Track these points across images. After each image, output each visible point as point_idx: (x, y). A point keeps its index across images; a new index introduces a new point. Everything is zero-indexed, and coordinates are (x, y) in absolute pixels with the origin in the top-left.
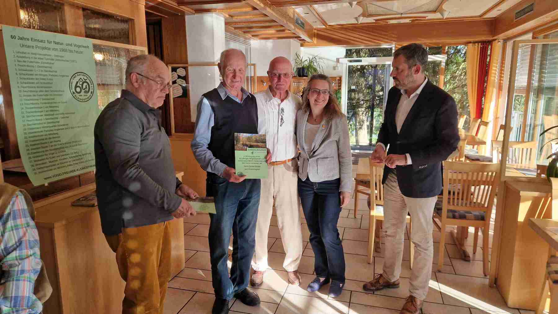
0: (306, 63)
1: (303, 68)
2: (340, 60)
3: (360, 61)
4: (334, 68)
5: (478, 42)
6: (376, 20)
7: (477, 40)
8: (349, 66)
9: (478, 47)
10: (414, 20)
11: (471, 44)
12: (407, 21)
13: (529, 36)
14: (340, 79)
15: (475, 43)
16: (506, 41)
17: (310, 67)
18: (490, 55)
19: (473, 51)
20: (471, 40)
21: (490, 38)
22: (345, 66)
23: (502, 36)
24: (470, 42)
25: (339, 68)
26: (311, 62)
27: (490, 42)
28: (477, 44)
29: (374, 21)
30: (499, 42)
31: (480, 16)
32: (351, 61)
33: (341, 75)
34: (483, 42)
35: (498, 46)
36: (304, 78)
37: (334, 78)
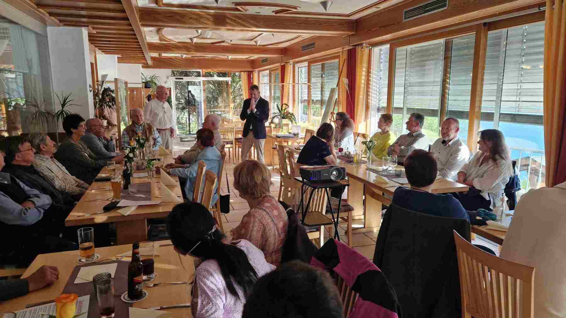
0: (149, 79)
3: (182, 79)
4: (166, 83)
5: (246, 71)
7: (246, 70)
8: (175, 81)
9: (246, 74)
11: (243, 72)
13: (268, 71)
14: (170, 90)
15: (244, 71)
16: (259, 72)
17: (152, 81)
18: (253, 78)
19: (244, 76)
20: (243, 70)
21: (252, 70)
23: (257, 70)
24: (242, 71)
27: (252, 72)
30: (256, 72)
32: (176, 79)
34: (248, 71)
35: (256, 75)
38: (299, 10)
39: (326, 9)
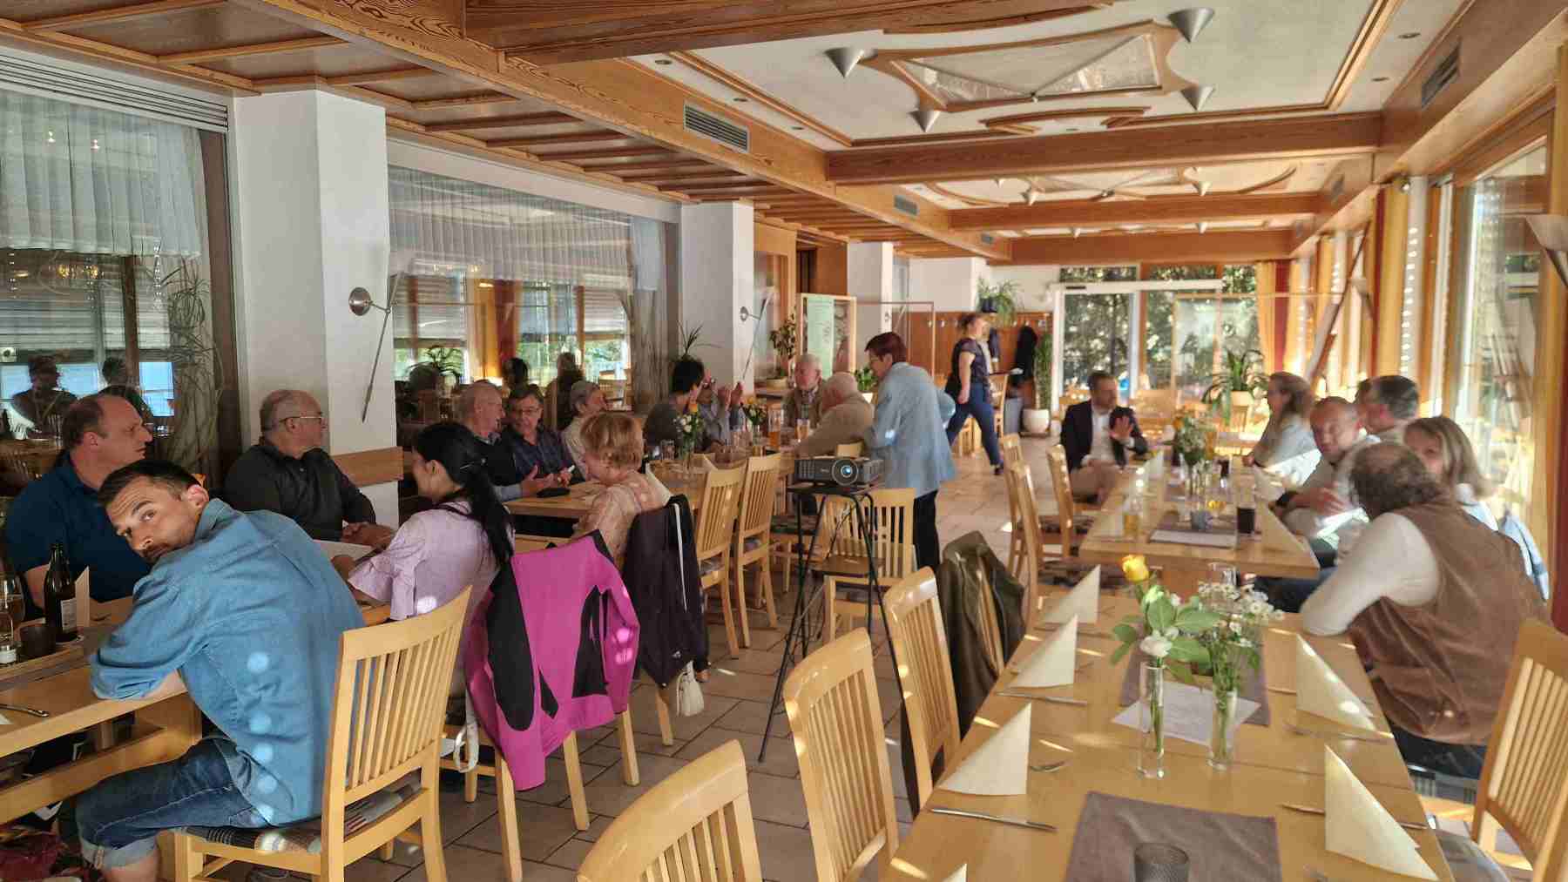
0: (996, 292)
1: (990, 300)
2: (1052, 286)
3: (1084, 288)
4: (1042, 298)
5: (1271, 261)
7: (1272, 258)
8: (1065, 295)
9: (1273, 268)
11: (1260, 264)
12: (1153, 231)
14: (1051, 316)
15: (1266, 261)
17: (1001, 297)
21: (1284, 257)
22: (1058, 293)
24: (1258, 261)
25: (1049, 300)
26: (1002, 289)
27: (1289, 261)
28: (1270, 264)
30: (1297, 262)
32: (1069, 288)
33: (1050, 309)
34: (1278, 261)
36: (993, 314)
37: (1040, 315)
38: (1147, 114)
39: (1195, 108)
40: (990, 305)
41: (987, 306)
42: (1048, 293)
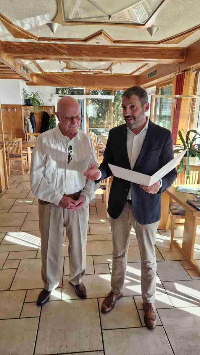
0: (31, 96)
1: (29, 100)
2: (53, 95)
4: (50, 100)
6: (74, 72)
10: (96, 73)
12: (92, 73)
13: (154, 88)
14: (54, 109)
17: (33, 99)
22: (56, 99)
25: (53, 101)
26: (34, 96)
29: (73, 72)
31: (131, 74)
33: (54, 105)
36: (31, 106)
37: (50, 107)
40: (30, 102)
41: (28, 103)
42: (52, 98)
